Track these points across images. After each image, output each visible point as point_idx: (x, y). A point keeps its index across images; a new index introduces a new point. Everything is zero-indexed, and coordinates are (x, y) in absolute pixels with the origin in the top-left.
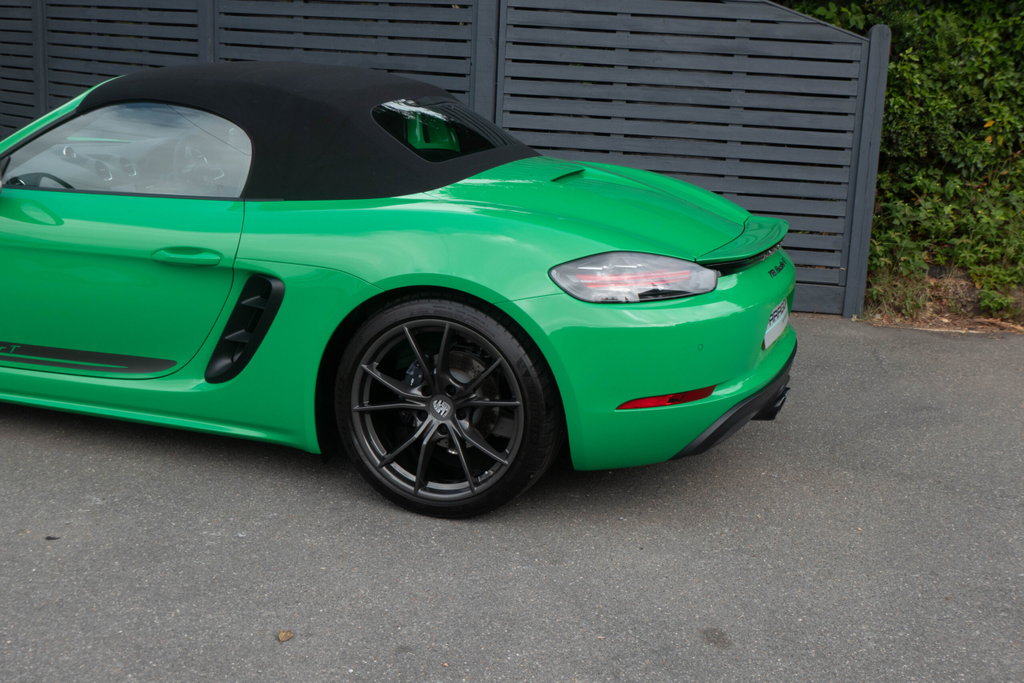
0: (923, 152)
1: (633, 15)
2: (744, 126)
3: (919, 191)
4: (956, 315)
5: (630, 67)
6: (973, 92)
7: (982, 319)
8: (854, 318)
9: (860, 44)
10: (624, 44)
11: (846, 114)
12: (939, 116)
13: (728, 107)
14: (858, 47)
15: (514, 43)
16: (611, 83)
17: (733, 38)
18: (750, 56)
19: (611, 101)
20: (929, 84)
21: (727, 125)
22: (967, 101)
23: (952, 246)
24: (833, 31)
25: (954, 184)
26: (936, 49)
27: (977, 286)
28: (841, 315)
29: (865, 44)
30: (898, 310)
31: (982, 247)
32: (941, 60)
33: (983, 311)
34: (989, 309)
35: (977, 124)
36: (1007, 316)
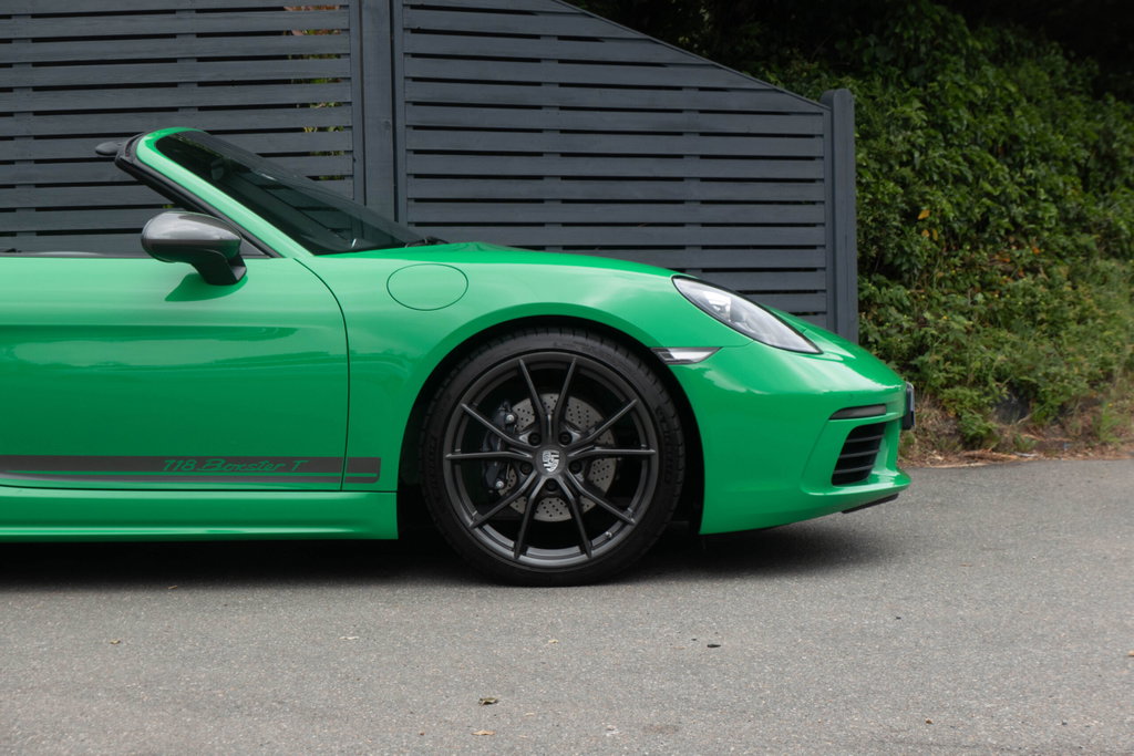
1: (562, 85)
2: (704, 225)
3: (870, 301)
4: (944, 449)
5: (563, 155)
6: (908, 172)
7: (971, 453)
9: (821, 114)
10: (554, 124)
11: (814, 203)
12: (888, 205)
13: (681, 202)
14: (820, 117)
15: (416, 128)
16: (540, 178)
17: (680, 111)
18: (702, 134)
19: (541, 201)
20: (872, 165)
21: (682, 225)
22: (904, 184)
23: (916, 369)
25: (900, 291)
27: (951, 414)
29: (827, 114)
33: (972, 442)
34: (974, 438)
35: (910, 216)
36: (994, 445)
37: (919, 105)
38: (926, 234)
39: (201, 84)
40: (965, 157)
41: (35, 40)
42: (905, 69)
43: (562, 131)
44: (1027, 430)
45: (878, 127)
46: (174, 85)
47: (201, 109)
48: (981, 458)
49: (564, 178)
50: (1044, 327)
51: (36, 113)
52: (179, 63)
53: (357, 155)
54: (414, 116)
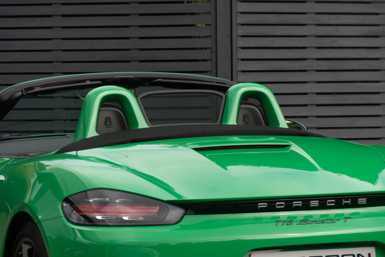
5: (317, 48)
10: (313, 33)
13: (379, 70)
15: (242, 36)
16: (305, 59)
19: (306, 71)
21: (379, 82)
39: (140, 15)
43: (317, 36)
46: (128, 15)
47: (140, 26)
49: (318, 59)
51: (63, 27)
52: (130, 4)
53: (213, 50)
54: (242, 31)
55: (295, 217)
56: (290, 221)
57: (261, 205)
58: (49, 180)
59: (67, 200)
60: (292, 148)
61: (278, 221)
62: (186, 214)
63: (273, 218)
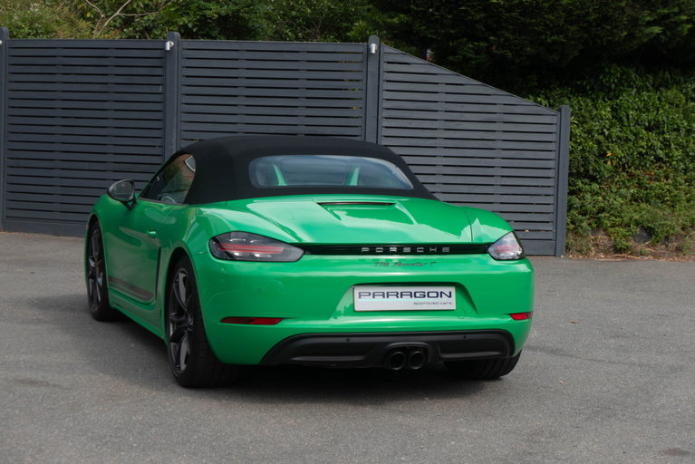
0: (582, 170)
3: (580, 190)
4: (606, 253)
6: (601, 138)
7: (618, 255)
8: (562, 257)
9: (557, 115)
12: (589, 151)
14: (555, 117)
15: (386, 118)
17: (495, 113)
18: (504, 122)
20: (583, 135)
22: (599, 143)
23: (599, 219)
24: (541, 109)
25: (595, 186)
26: (584, 117)
27: (612, 238)
28: (555, 255)
29: (559, 115)
30: (580, 251)
31: (613, 218)
32: (586, 123)
33: (618, 250)
34: (621, 249)
35: (603, 155)
36: (630, 252)
37: (609, 109)
38: (609, 163)
39: (307, 98)
40: (631, 131)
41: (247, 78)
42: (607, 94)
43: (446, 120)
44: (648, 246)
45: (588, 120)
46: (297, 98)
47: (307, 107)
48: (622, 257)
49: (445, 139)
50: (669, 203)
51: (246, 106)
52: (299, 90)
53: (363, 127)
54: (386, 114)
55: (392, 260)
56: (386, 263)
57: (364, 249)
58: (204, 221)
59: (214, 239)
60: (396, 206)
61: (377, 262)
62: (304, 254)
63: (374, 260)
